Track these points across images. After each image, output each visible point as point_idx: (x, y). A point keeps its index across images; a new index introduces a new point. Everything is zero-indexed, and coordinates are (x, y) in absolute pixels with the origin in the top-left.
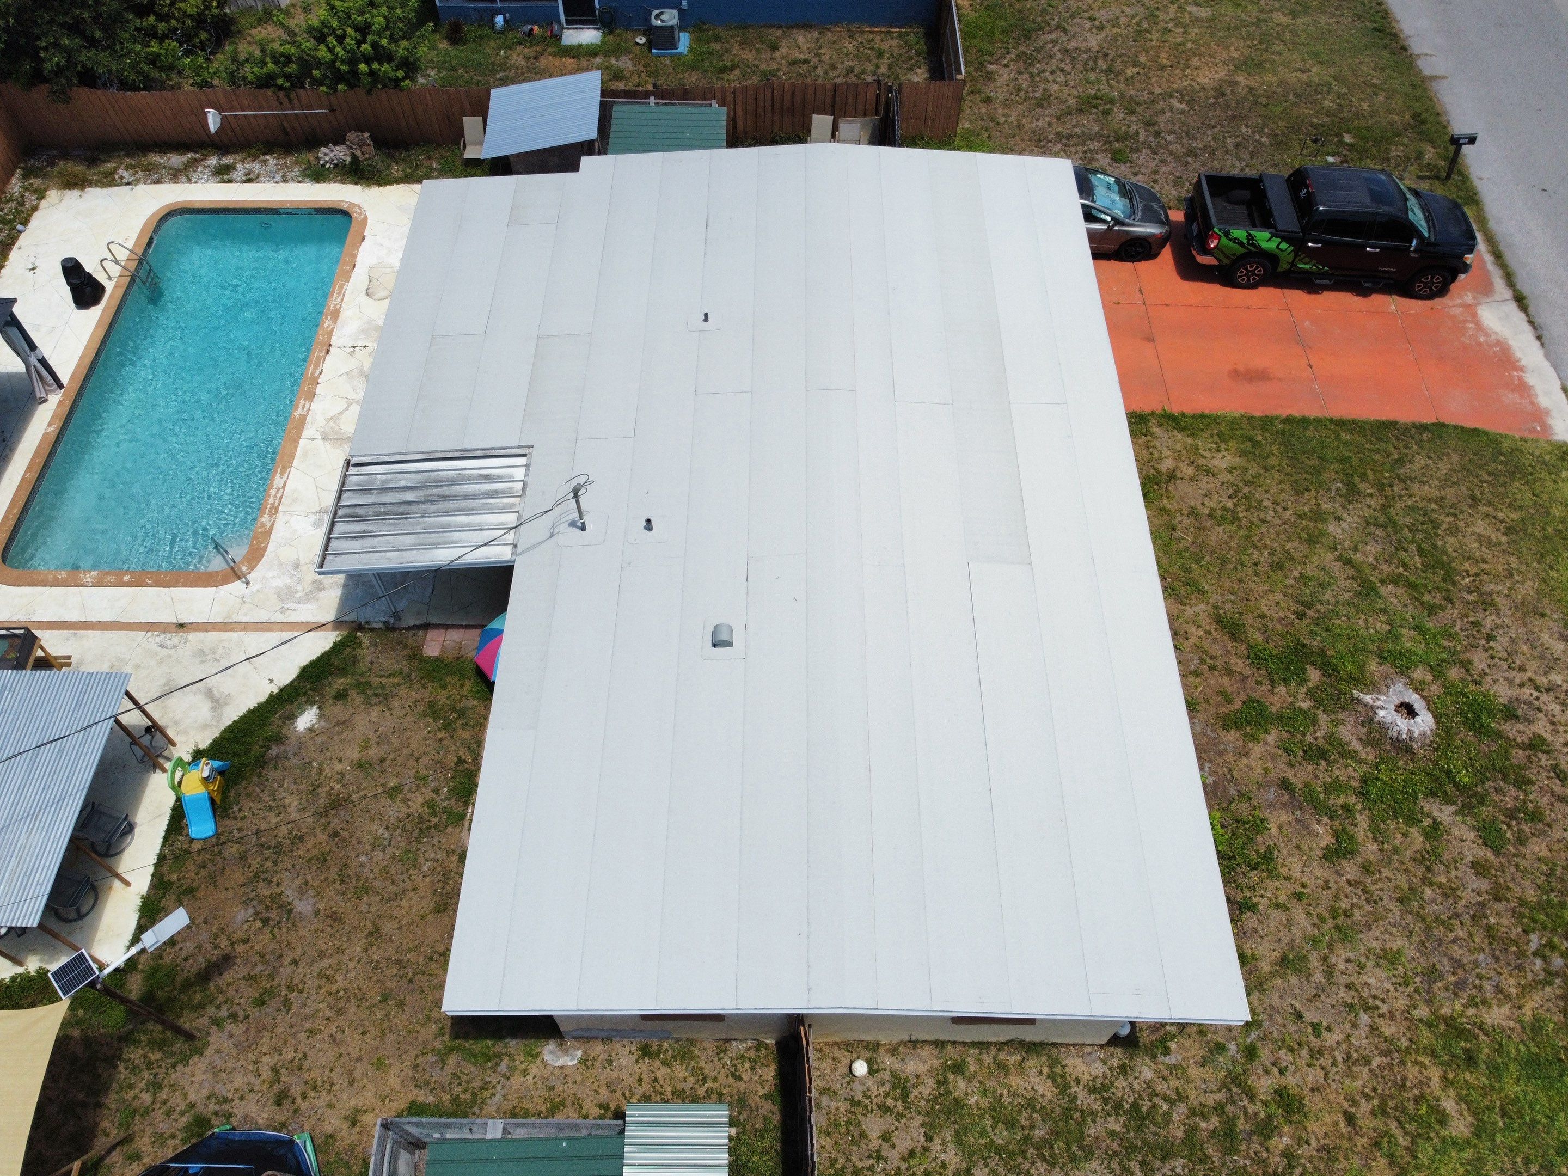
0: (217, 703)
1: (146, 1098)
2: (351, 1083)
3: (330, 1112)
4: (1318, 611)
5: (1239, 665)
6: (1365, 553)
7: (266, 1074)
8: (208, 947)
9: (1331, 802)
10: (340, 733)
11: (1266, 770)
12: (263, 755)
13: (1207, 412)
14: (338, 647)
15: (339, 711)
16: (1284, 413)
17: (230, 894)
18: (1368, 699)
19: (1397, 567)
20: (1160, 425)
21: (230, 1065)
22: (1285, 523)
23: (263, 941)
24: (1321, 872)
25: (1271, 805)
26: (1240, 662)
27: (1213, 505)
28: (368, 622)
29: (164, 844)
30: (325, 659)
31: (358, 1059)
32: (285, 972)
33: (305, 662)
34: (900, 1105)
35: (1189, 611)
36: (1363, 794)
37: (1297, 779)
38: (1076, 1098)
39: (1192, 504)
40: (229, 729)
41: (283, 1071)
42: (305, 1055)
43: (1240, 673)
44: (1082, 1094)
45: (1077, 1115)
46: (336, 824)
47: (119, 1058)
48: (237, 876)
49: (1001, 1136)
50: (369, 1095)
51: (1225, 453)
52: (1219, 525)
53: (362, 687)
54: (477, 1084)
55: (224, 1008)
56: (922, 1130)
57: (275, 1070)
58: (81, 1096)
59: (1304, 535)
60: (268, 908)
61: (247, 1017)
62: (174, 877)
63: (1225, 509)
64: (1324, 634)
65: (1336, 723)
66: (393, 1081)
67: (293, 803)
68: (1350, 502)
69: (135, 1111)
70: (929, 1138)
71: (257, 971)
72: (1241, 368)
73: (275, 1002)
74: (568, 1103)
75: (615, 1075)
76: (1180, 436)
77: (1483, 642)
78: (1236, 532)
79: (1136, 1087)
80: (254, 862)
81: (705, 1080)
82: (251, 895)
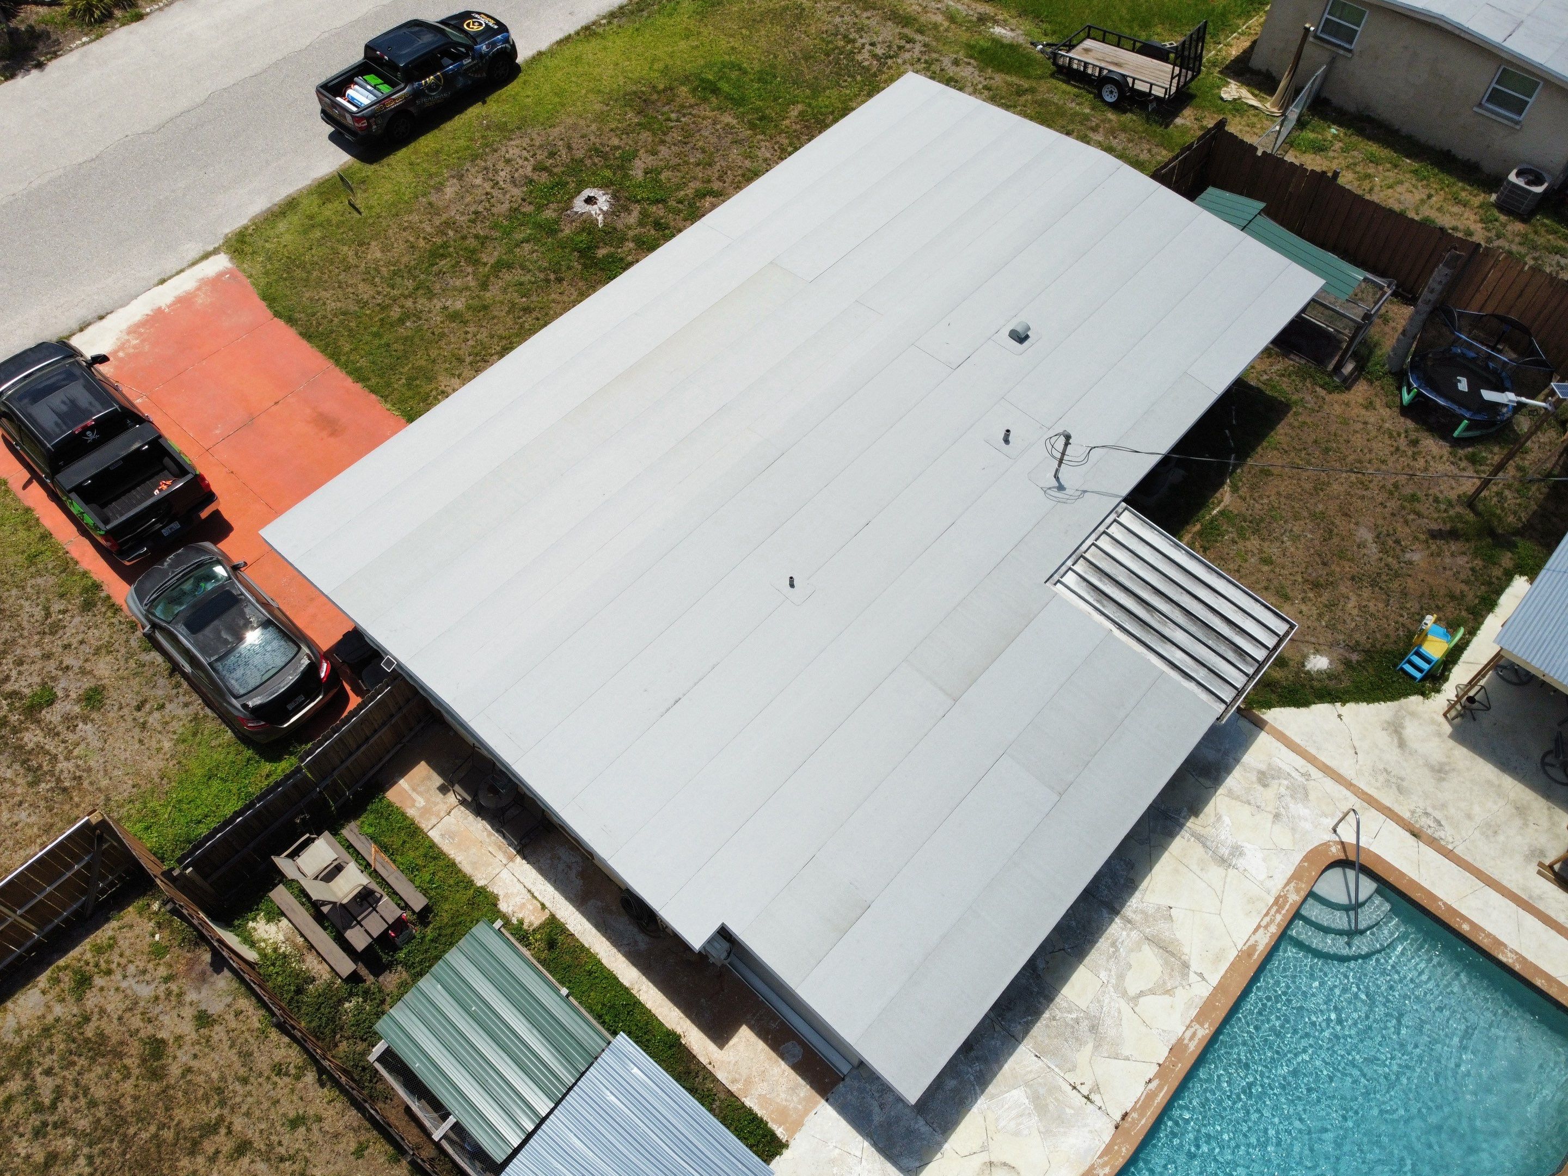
0: (1396, 730)
4: (547, 275)
6: (466, 283)
8: (1446, 552)
12: (1365, 660)
17: (1421, 576)
19: (462, 266)
22: (481, 326)
23: (1403, 531)
31: (1357, 432)
33: (1302, 711)
36: (664, 201)
40: (1393, 698)
55: (1442, 509)
59: (482, 313)
60: (1394, 549)
61: (1427, 495)
64: (563, 264)
65: (629, 227)
66: (1338, 409)
68: (421, 312)
72: (325, 434)
77: (484, 213)
82: (1402, 565)
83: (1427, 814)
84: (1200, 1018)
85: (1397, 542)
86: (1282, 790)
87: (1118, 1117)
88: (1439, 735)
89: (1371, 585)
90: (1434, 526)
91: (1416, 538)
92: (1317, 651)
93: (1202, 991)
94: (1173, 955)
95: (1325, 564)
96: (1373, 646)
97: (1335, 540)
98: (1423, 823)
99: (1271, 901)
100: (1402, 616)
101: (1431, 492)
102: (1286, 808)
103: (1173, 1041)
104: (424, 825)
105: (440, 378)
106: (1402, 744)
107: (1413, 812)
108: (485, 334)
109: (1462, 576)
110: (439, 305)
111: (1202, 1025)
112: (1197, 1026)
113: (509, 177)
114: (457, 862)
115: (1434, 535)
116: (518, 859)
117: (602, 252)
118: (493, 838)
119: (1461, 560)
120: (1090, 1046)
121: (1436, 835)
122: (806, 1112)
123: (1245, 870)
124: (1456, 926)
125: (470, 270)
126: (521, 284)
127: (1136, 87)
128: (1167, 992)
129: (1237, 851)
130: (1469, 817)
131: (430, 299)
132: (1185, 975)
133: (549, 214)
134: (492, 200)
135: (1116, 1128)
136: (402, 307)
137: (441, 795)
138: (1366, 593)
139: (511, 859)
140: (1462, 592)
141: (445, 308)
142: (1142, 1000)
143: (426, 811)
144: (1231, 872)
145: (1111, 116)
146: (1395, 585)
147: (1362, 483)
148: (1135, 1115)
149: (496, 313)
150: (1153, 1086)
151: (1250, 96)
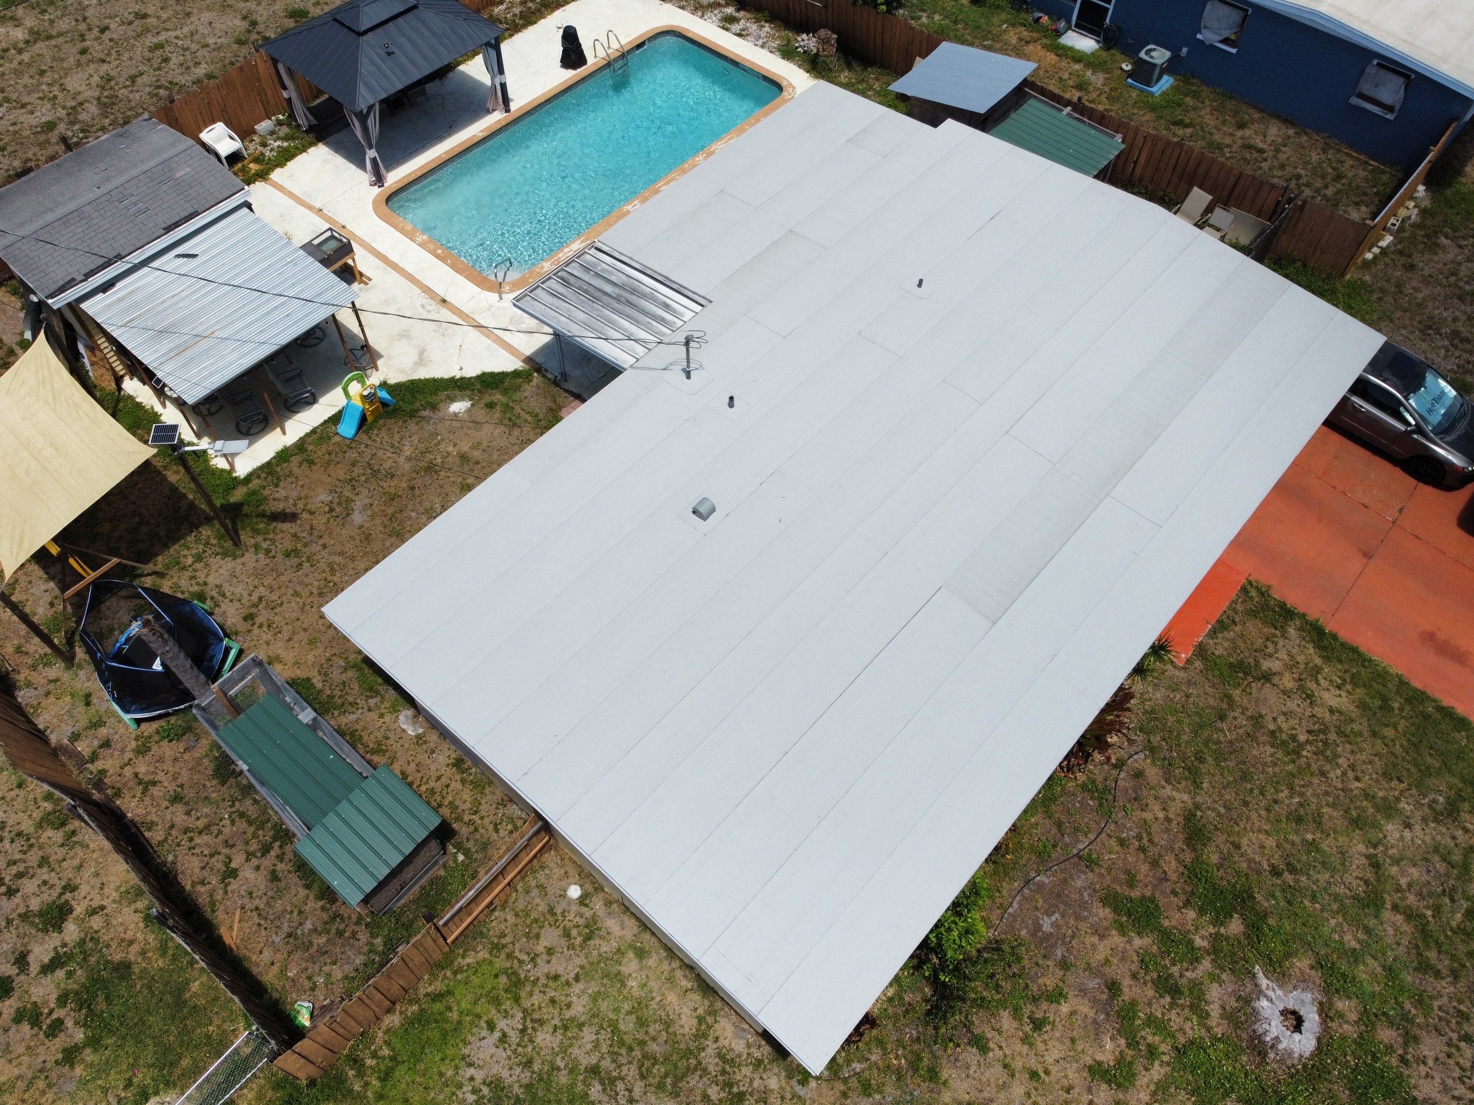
0: (422, 359)
1: (190, 560)
2: (290, 639)
3: (265, 647)
4: (1297, 881)
5: (1170, 865)
6: (1403, 873)
7: (255, 598)
8: (291, 501)
9: (1143, 1033)
10: (469, 428)
11: (1107, 962)
12: (418, 411)
13: (1362, 649)
14: (516, 374)
15: (481, 414)
16: (1446, 702)
17: (329, 480)
18: (1264, 982)
19: (1427, 907)
20: (1301, 629)
21: (242, 577)
22: (1343, 790)
23: (320, 521)
24: (1074, 1075)
25: (1083, 991)
26: (1174, 864)
27: (1284, 726)
28: (546, 370)
29: (322, 425)
30: (503, 376)
31: (305, 630)
32: (315, 548)
33: (488, 369)
34: (579, 940)
35: (1168, 791)
36: (1180, 1052)
37: (1129, 990)
38: (704, 1049)
39: (1264, 712)
40: (412, 382)
41: (264, 603)
42: (282, 604)
43: (1165, 872)
44: (710, 1051)
45: (693, 1062)
46: (418, 482)
47: (197, 528)
48: (340, 472)
49: (627, 1025)
50: (291, 655)
51: (1344, 694)
52: (1272, 746)
53: (507, 408)
54: (351, 699)
55: (268, 542)
56: (578, 970)
57: (260, 598)
58: (162, 534)
59: (1354, 813)
60: (339, 504)
61: (274, 557)
62: (310, 448)
63: (1294, 738)
64: (1283, 904)
65: (1214, 978)
66: (311, 658)
67: (408, 451)
68: (1436, 820)
69: (178, 563)
70: (577, 979)
71: (302, 535)
72: (1441, 636)
73: (294, 561)
74: (388, 754)
75: (428, 761)
76: (1311, 651)
77: (1454, 1036)
78: (1285, 763)
79: (756, 1084)
80: (357, 470)
81: (476, 813)
82: (339, 490)
83: (429, 311)
84: (628, 213)
85: (332, 510)
88: (389, 358)
89: (378, 471)
90: (286, 526)
91: (312, 514)
92: (455, 414)
95: (413, 489)
96: (405, 422)
97: (390, 511)
98: (434, 306)
100: (367, 446)
101: (268, 561)
106: (422, 352)
107: (438, 312)
109: (290, 480)
115: (291, 517)
119: (282, 493)
121: (430, 300)
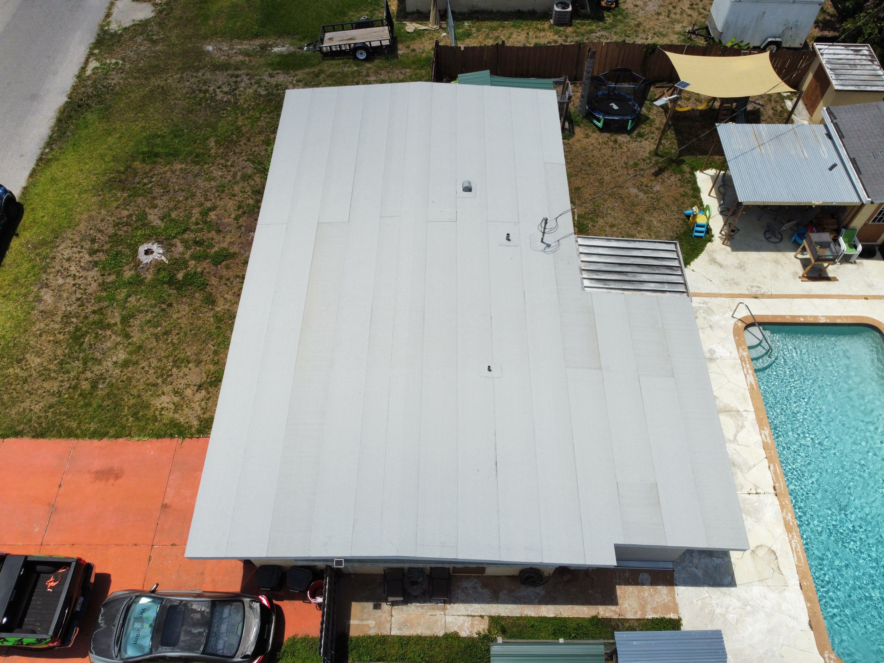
2: (592, 144)
6: (114, 341)
7: (624, 147)
13: (154, 440)
17: (666, 195)
18: (163, 258)
20: (191, 427)
21: (638, 149)
23: (644, 180)
24: (221, 203)
26: (213, 282)
31: (592, 150)
32: (631, 172)
36: (187, 229)
41: (618, 148)
42: (612, 151)
47: (679, 150)
48: (667, 200)
52: (187, 357)
55: (649, 162)
58: (685, 141)
60: (648, 190)
61: (639, 160)
67: (657, 224)
68: (102, 375)
69: (665, 138)
71: (642, 172)
72: (111, 481)
73: (630, 164)
82: (656, 194)
83: (752, 287)
84: (761, 427)
85: (646, 186)
86: (703, 315)
87: (773, 491)
88: (728, 253)
89: (655, 210)
91: (651, 180)
93: (751, 416)
94: (730, 411)
95: (631, 213)
96: (677, 234)
97: (626, 200)
98: (754, 291)
99: (740, 361)
102: (710, 321)
103: (761, 445)
104: (386, 632)
105: (152, 403)
106: (721, 266)
107: (748, 289)
108: (155, 362)
109: (679, 185)
110: (110, 364)
111: (764, 429)
112: (763, 431)
113: (78, 268)
114: (420, 634)
116: (448, 606)
117: (180, 276)
118: (425, 607)
119: (673, 179)
120: (739, 472)
121: (762, 293)
122: (674, 598)
123: (721, 357)
124: (799, 322)
125: (109, 333)
126: (149, 321)
127: (373, 45)
128: (742, 427)
129: (712, 352)
130: (765, 277)
131: (100, 364)
132: (741, 415)
133: (128, 274)
134: (81, 287)
135: (776, 495)
136: (86, 379)
137: (379, 611)
138: (655, 214)
139: (444, 609)
140: (684, 191)
141: (115, 363)
142: (737, 438)
143: (379, 625)
144: (717, 361)
145: (368, 65)
146: (661, 204)
147: (614, 170)
148: (777, 485)
149: (150, 346)
150: (772, 468)
151: (419, 25)
